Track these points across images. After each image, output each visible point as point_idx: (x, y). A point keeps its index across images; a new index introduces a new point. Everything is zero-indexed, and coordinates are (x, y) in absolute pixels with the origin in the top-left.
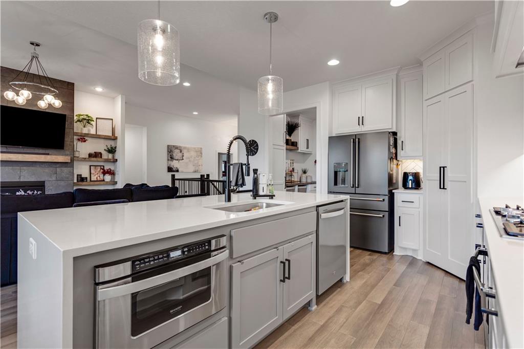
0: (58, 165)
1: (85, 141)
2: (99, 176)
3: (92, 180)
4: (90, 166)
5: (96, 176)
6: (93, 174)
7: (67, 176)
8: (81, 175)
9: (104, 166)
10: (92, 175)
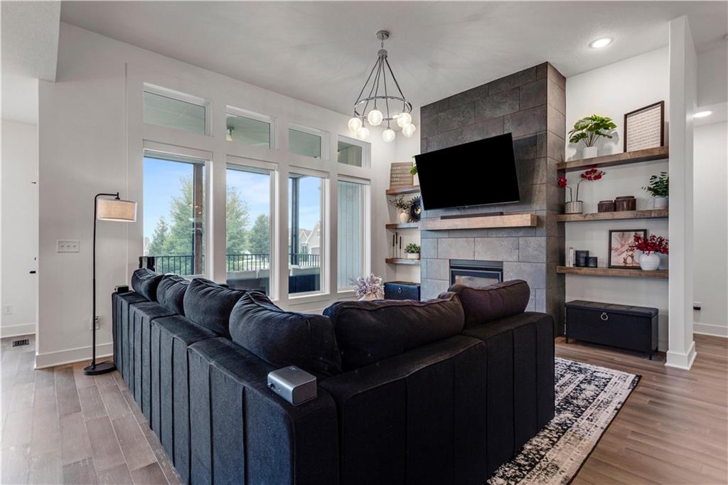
0: (521, 233)
1: (598, 177)
2: (632, 257)
3: (612, 264)
4: (611, 232)
5: (624, 255)
6: (617, 250)
7: (535, 253)
8: (587, 252)
9: (645, 231)
10: (612, 252)
